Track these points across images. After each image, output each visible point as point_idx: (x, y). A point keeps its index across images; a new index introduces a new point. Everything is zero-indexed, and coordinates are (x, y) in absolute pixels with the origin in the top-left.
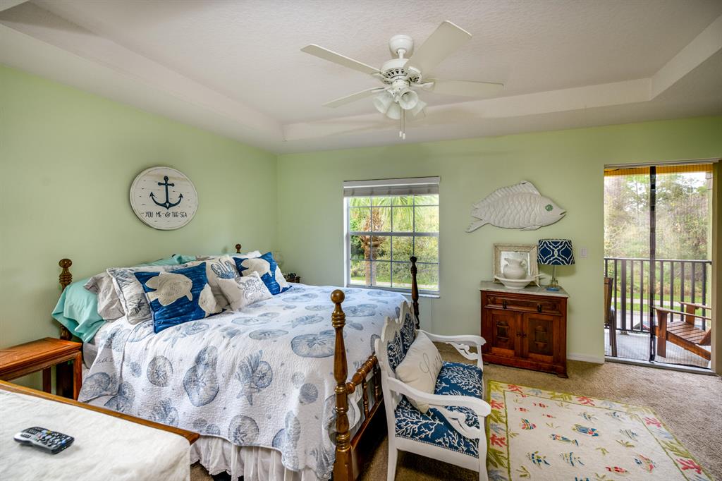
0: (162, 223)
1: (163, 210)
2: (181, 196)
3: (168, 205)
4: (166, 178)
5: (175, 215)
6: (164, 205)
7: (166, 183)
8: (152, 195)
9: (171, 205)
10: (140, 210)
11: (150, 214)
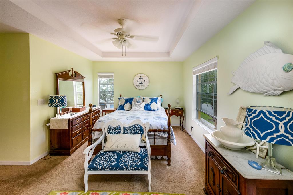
0: (140, 88)
1: (140, 85)
2: (145, 81)
3: (141, 83)
4: (141, 77)
5: (143, 86)
6: (140, 83)
7: (141, 78)
8: (138, 81)
9: (142, 83)
10: (135, 85)
11: (137, 86)
